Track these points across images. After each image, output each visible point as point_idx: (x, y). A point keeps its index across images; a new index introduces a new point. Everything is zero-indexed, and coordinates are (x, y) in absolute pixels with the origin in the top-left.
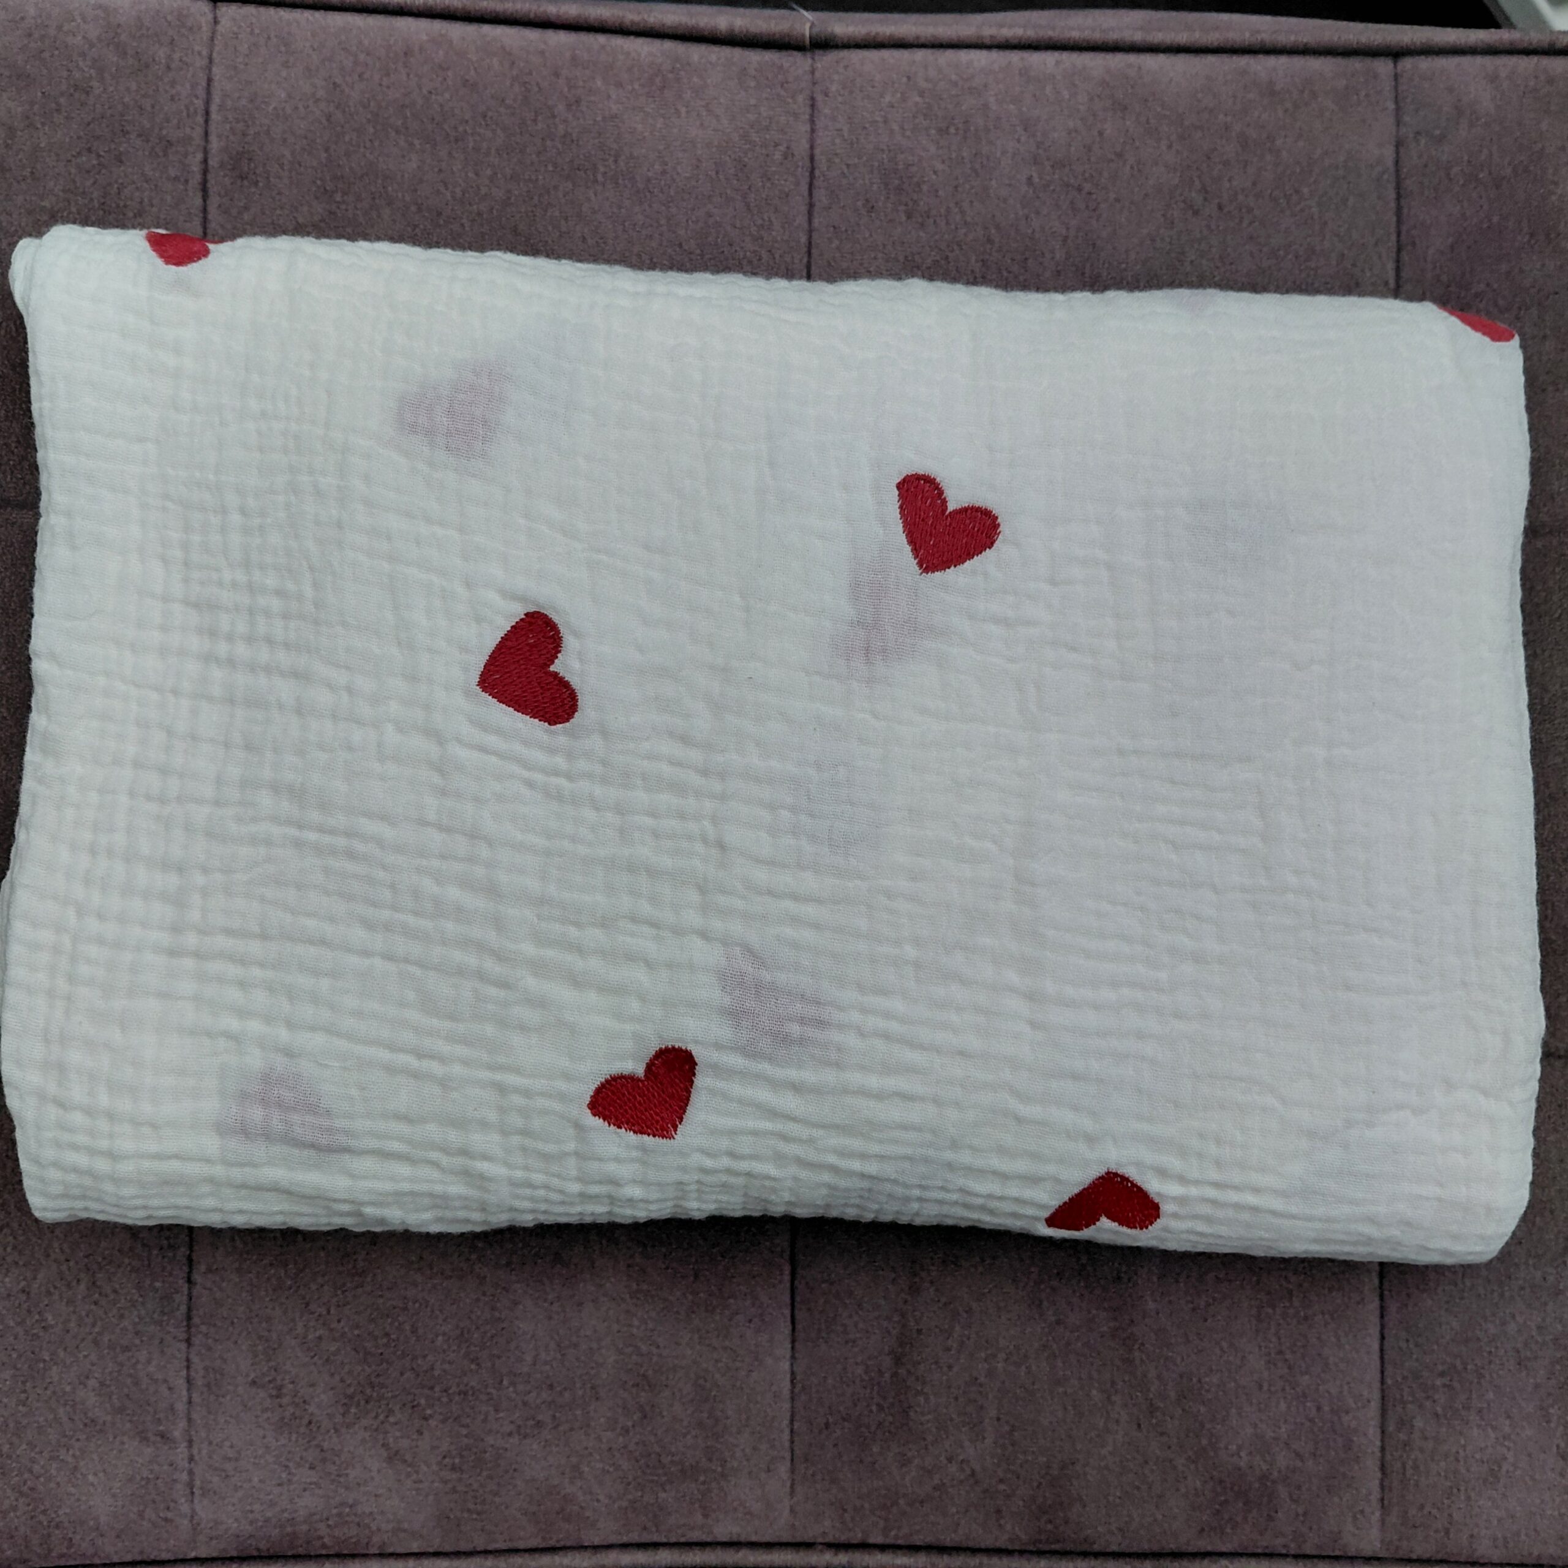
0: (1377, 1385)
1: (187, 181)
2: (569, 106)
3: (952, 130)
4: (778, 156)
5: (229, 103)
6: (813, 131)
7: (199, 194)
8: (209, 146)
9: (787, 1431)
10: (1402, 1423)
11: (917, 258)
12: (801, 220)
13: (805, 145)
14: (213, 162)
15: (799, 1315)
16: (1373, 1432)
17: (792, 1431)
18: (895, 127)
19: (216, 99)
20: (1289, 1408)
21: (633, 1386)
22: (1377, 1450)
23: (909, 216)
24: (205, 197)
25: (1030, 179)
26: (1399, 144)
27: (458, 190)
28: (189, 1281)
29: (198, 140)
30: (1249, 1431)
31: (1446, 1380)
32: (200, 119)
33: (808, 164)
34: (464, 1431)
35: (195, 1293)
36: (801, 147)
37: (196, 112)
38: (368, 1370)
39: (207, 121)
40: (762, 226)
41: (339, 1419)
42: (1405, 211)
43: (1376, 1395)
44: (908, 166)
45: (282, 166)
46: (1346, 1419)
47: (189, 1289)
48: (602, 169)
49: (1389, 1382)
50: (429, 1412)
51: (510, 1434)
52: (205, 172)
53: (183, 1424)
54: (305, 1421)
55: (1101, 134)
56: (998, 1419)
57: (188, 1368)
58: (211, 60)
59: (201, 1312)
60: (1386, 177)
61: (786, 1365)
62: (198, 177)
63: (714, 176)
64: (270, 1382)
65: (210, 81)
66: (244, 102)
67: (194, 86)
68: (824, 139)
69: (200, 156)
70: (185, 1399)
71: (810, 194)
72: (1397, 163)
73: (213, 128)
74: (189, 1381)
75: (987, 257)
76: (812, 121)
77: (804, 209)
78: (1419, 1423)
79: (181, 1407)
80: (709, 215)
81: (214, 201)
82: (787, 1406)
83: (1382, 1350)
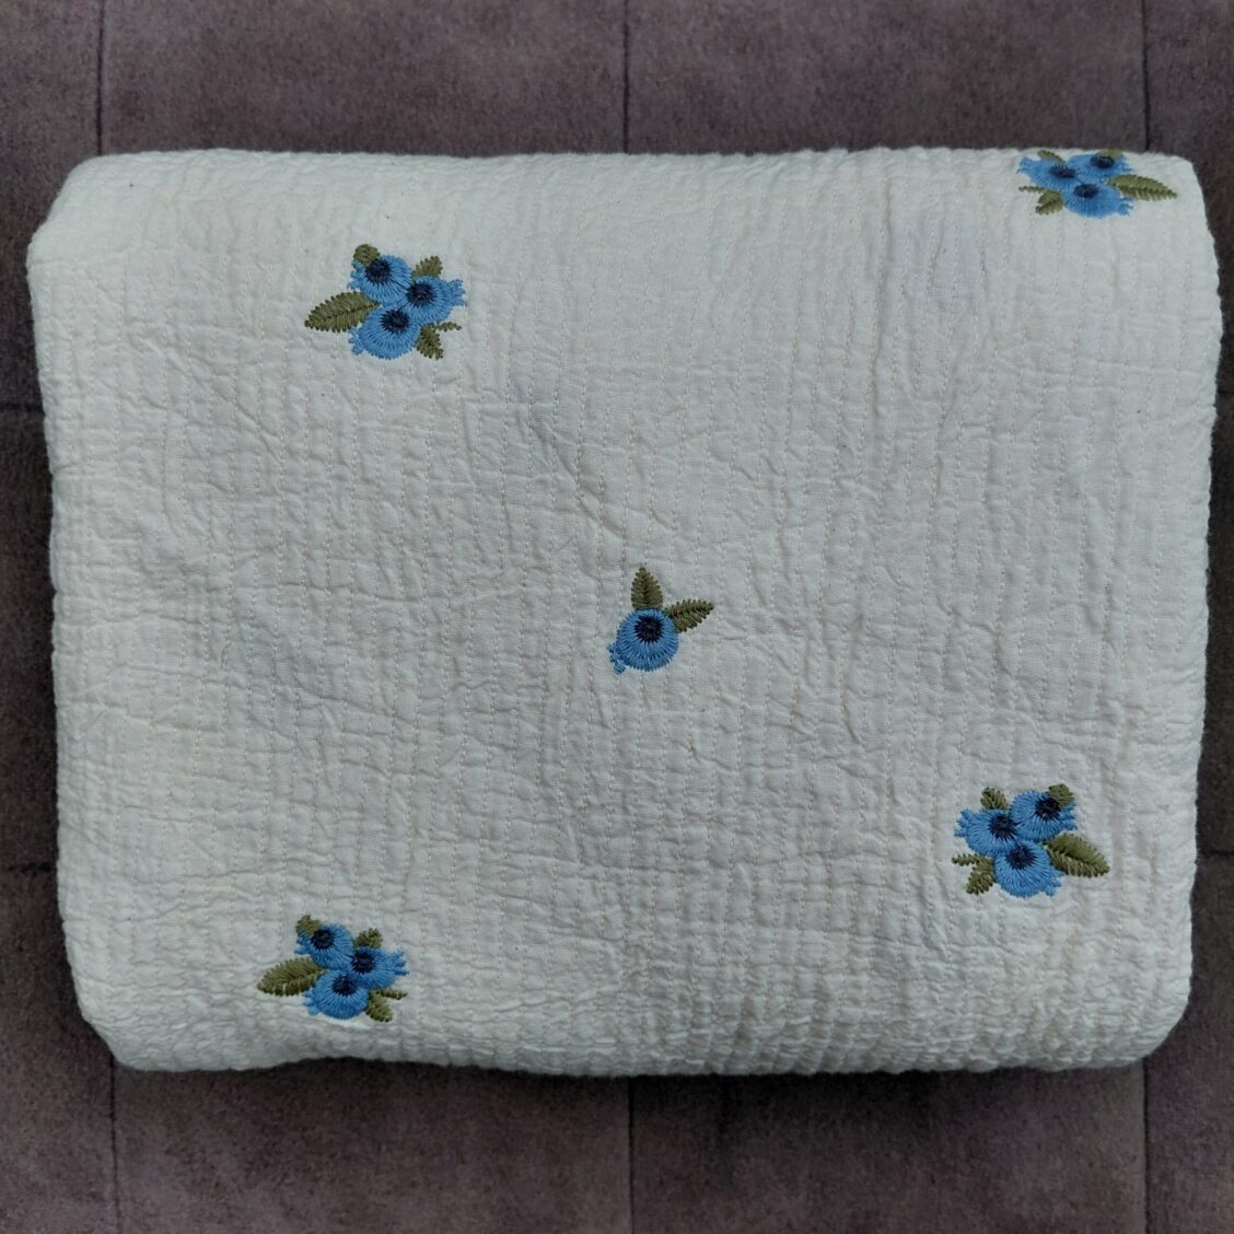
29: (92, 83)
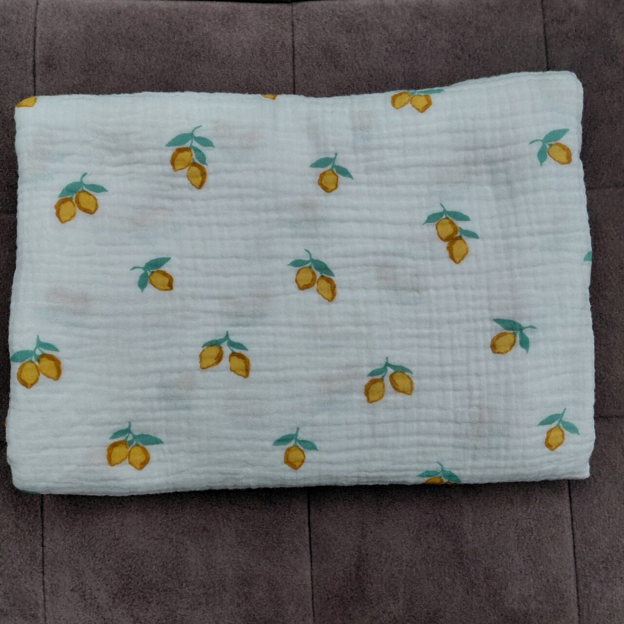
0: (573, 569)
1: (26, 70)
2: (188, 30)
3: (352, 31)
4: (278, 46)
5: (43, 36)
6: (293, 36)
7: (32, 75)
8: (36, 55)
9: (311, 602)
10: (586, 586)
11: (340, 85)
12: (290, 72)
13: (290, 40)
14: (37, 61)
15: (314, 550)
16: (573, 591)
17: (313, 603)
18: (328, 31)
19: (38, 36)
20: (534, 581)
21: (241, 585)
22: (576, 599)
23: (336, 67)
24: (34, 76)
25: (387, 50)
26: (545, 26)
27: (142, 67)
28: (43, 546)
30: (518, 593)
31: (605, 565)
32: (31, 44)
33: (292, 49)
34: (167, 608)
35: (45, 551)
36: (288, 42)
37: (30, 40)
38: (123, 582)
39: (34, 45)
40: (273, 75)
41: (111, 604)
42: (549, 53)
43: (573, 573)
44: (334, 47)
45: (66, 61)
46: (560, 585)
47: (43, 549)
48: (203, 55)
49: (579, 567)
50: (151, 600)
51: (187, 609)
52: (34, 66)
53: (41, 610)
54: (96, 607)
55: (416, 28)
56: (405, 592)
57: (43, 584)
58: (36, 20)
59: (48, 559)
60: (540, 39)
61: (308, 573)
62: (31, 68)
63: (251, 56)
64: (80, 589)
65: (35, 28)
66: (50, 35)
67: (29, 30)
68: (298, 39)
69: (32, 59)
70: (43, 599)
71: (294, 62)
72: (545, 32)
73: (37, 47)
74: (44, 590)
75: (370, 83)
76: (293, 31)
77: (291, 68)
78: (594, 585)
79: (41, 602)
80: (250, 71)
81: (38, 77)
82: (310, 591)
83: (574, 553)
